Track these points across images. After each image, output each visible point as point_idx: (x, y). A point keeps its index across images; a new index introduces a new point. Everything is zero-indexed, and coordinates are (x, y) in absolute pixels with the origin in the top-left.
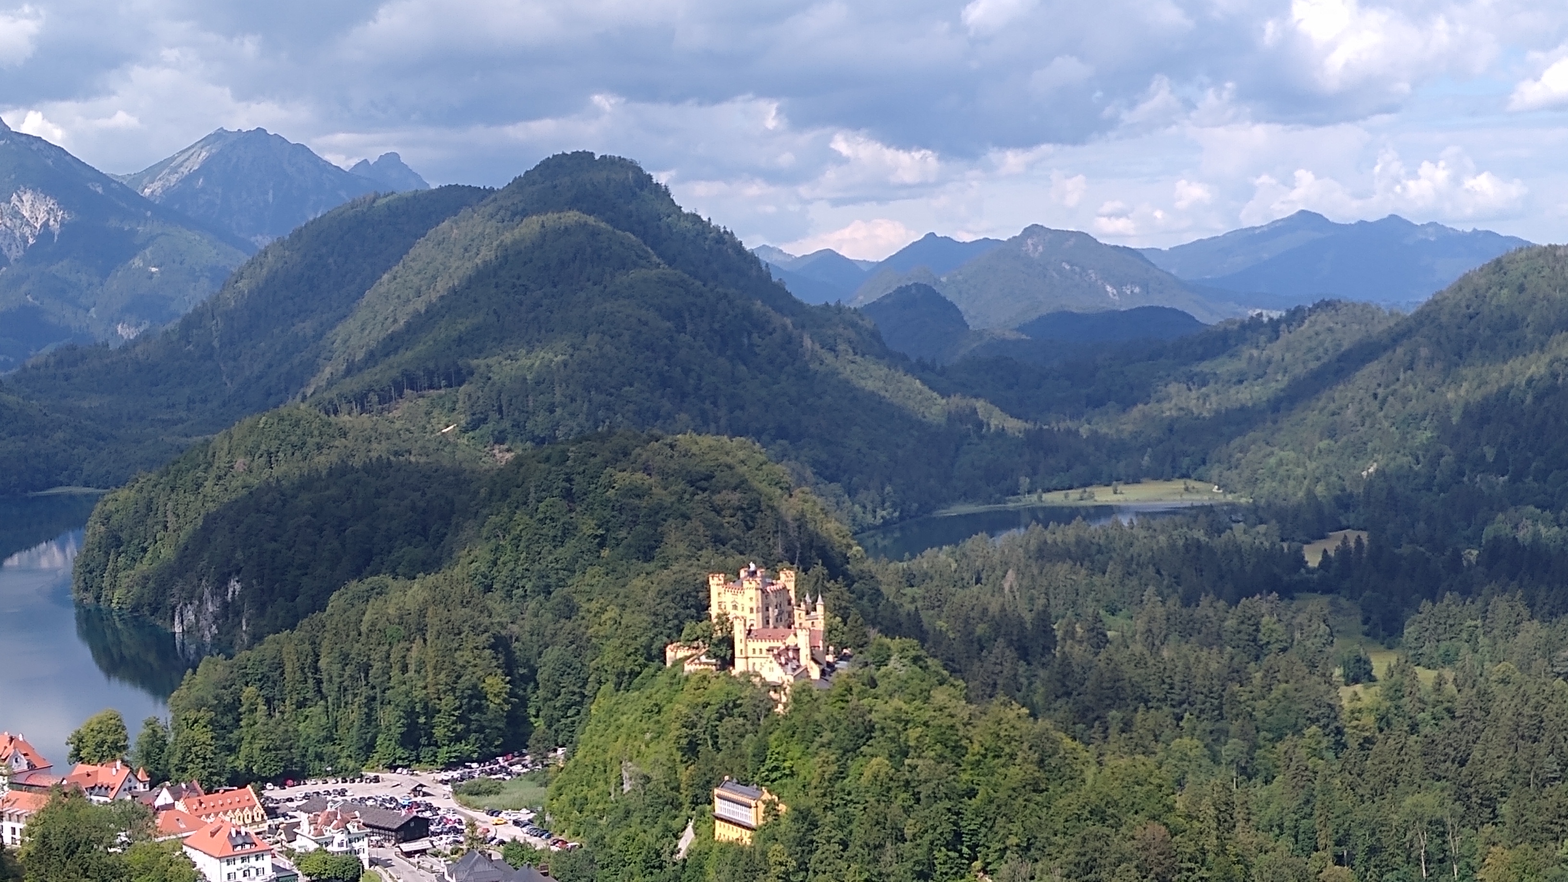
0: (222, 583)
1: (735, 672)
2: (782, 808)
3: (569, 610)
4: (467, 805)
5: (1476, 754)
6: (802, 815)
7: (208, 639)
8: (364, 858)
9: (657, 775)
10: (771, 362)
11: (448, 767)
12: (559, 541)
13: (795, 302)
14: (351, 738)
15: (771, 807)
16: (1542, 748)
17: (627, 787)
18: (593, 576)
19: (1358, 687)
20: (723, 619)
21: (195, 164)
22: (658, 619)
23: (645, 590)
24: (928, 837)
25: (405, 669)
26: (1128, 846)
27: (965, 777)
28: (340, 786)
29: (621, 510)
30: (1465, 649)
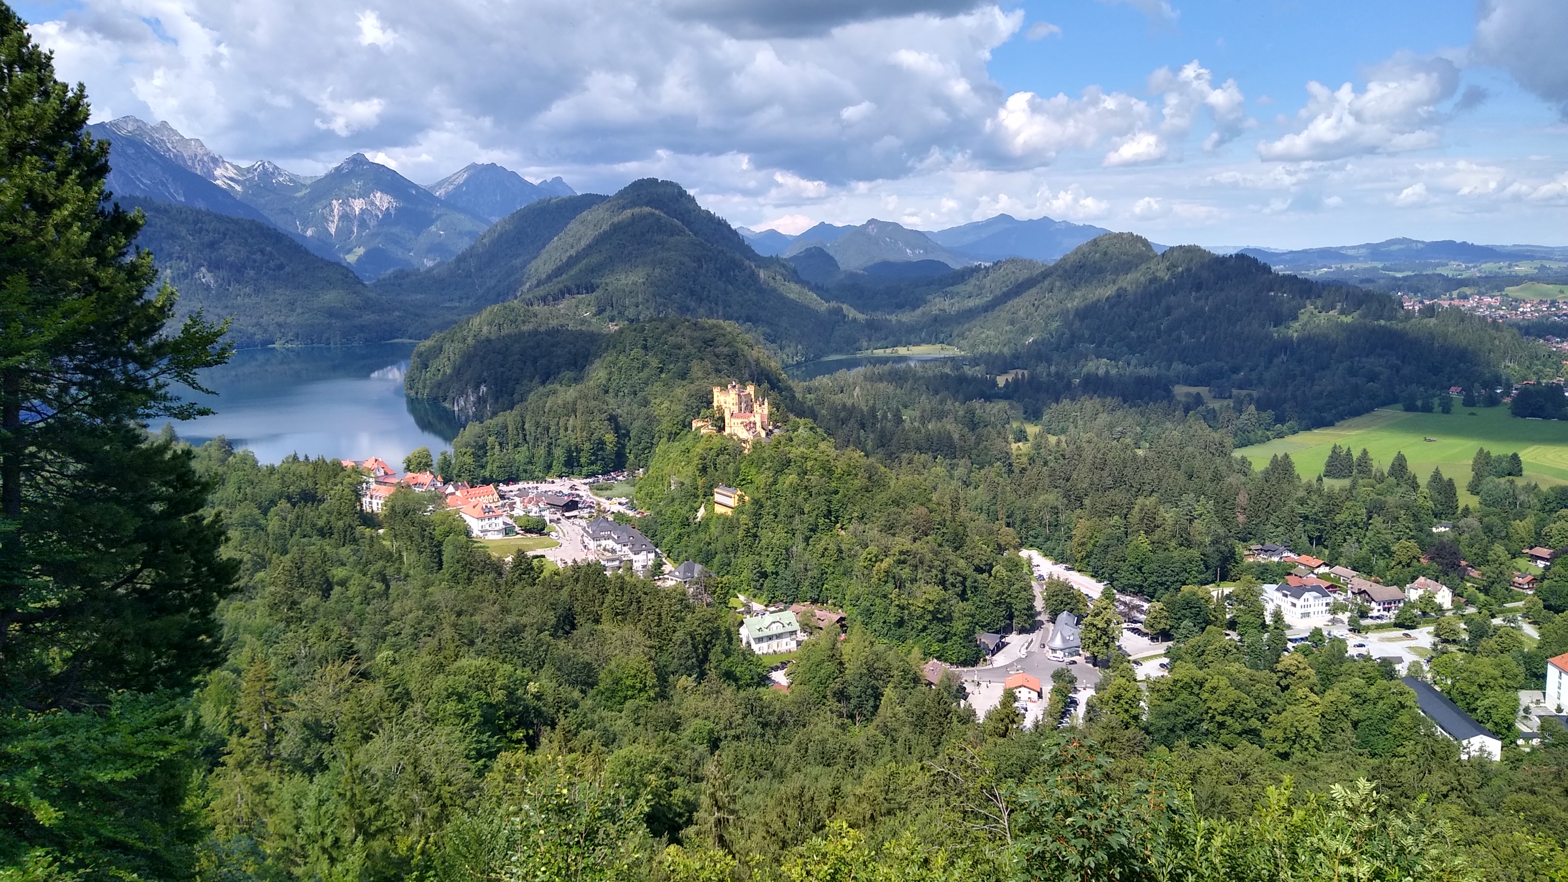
0: (477, 387)
1: (725, 433)
2: (747, 498)
3: (646, 403)
4: (596, 495)
5: (1075, 476)
6: (756, 502)
7: (471, 414)
8: (547, 519)
9: (687, 482)
10: (744, 284)
11: (587, 477)
12: (640, 370)
13: (756, 255)
14: (541, 462)
15: (741, 498)
16: (1105, 474)
17: (673, 488)
18: (657, 387)
19: (1020, 444)
20: (720, 408)
21: (461, 180)
22: (688, 408)
23: (682, 394)
24: (815, 513)
25: (566, 430)
26: (909, 517)
27: (834, 484)
28: (535, 485)
29: (670, 355)
30: (1071, 426)
